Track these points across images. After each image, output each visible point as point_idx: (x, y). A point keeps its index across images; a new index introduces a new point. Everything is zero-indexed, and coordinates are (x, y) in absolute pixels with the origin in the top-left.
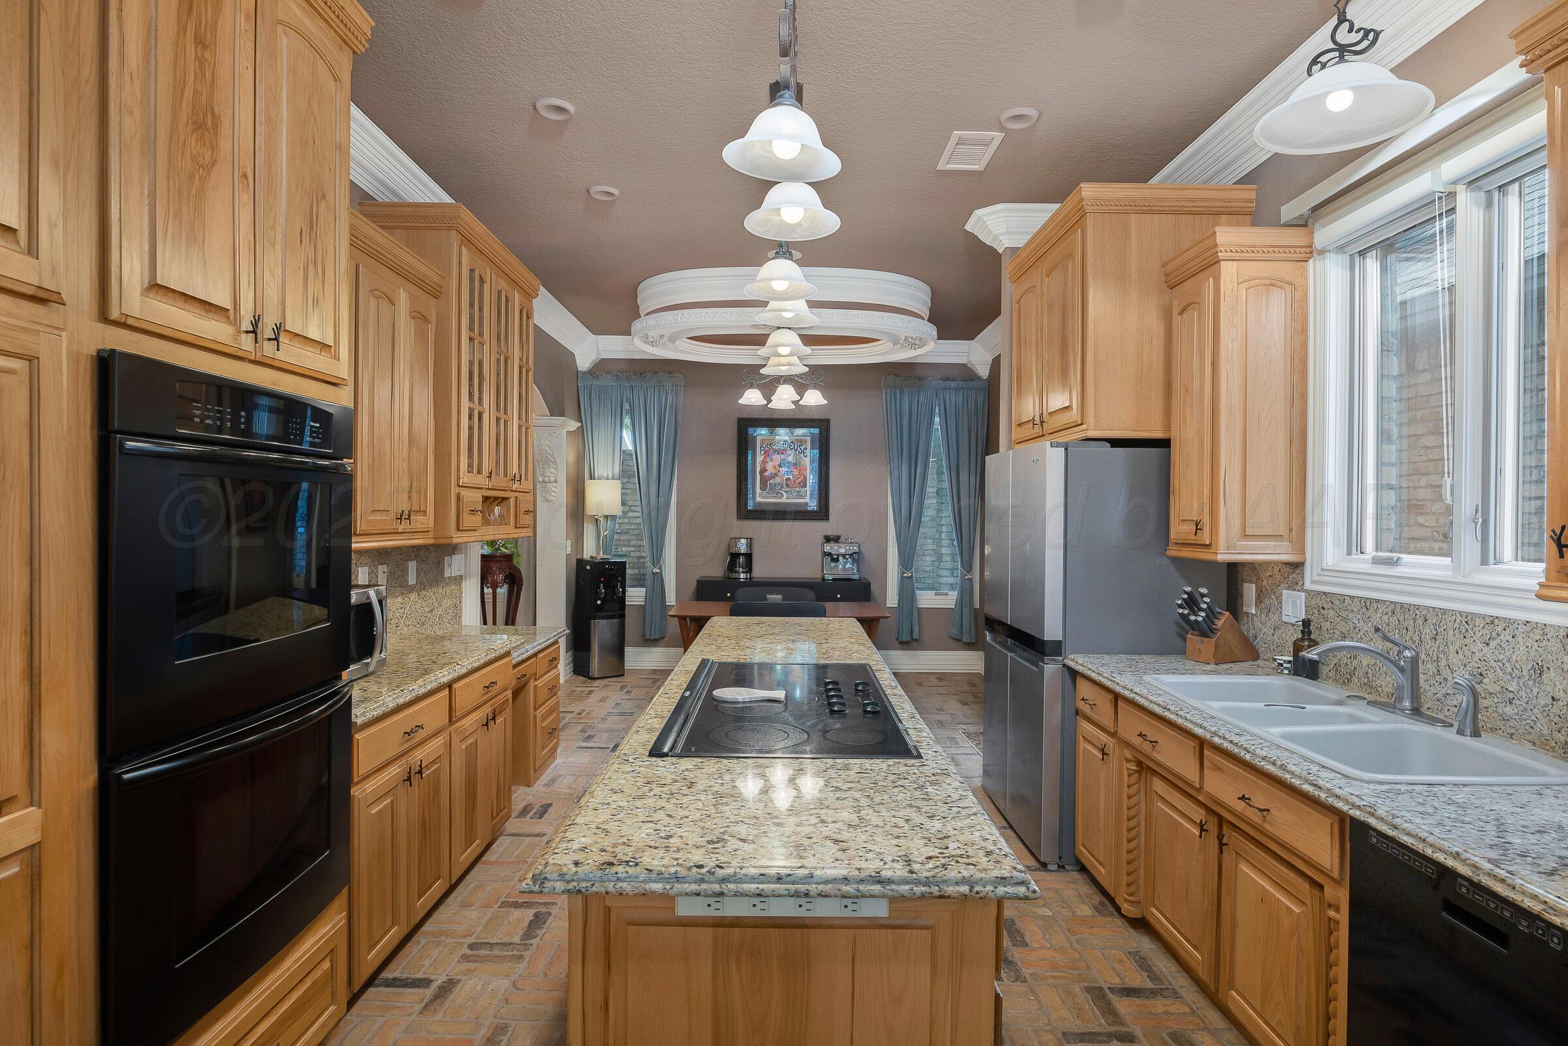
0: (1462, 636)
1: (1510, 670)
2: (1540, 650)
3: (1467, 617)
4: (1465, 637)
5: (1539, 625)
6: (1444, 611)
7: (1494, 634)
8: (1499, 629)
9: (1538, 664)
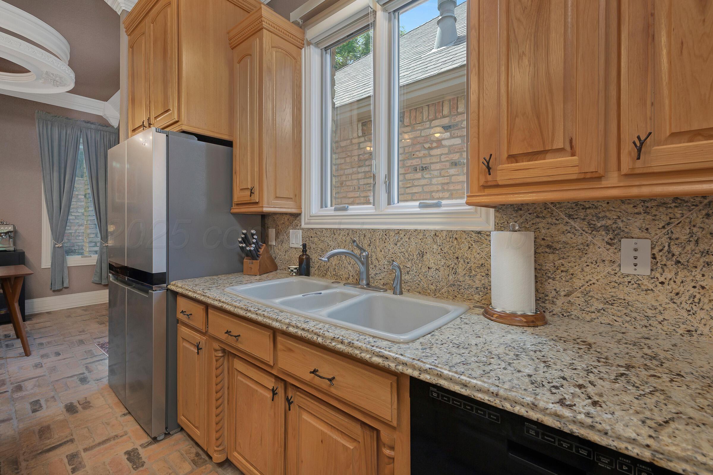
0: (383, 242)
1: (408, 256)
2: (422, 244)
3: (386, 231)
4: (385, 242)
5: (422, 231)
6: (374, 230)
7: (399, 239)
8: (402, 236)
9: (421, 251)
